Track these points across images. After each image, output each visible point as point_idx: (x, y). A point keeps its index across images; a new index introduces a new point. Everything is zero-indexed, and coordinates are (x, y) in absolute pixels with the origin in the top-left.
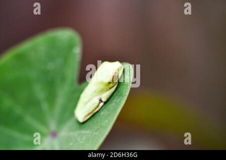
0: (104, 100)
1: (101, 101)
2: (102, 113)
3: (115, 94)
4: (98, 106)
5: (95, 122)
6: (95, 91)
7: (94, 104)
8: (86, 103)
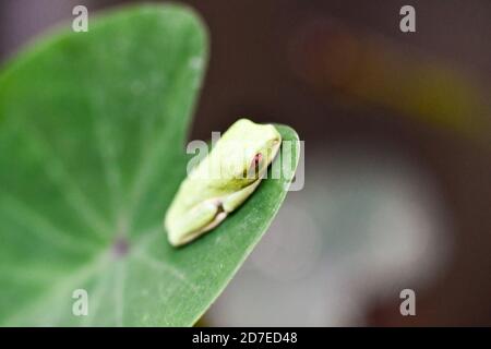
0: (228, 208)
1: (220, 209)
2: (219, 239)
3: (253, 201)
4: (214, 219)
5: (201, 256)
6: (210, 187)
7: (204, 214)
8: (189, 208)
